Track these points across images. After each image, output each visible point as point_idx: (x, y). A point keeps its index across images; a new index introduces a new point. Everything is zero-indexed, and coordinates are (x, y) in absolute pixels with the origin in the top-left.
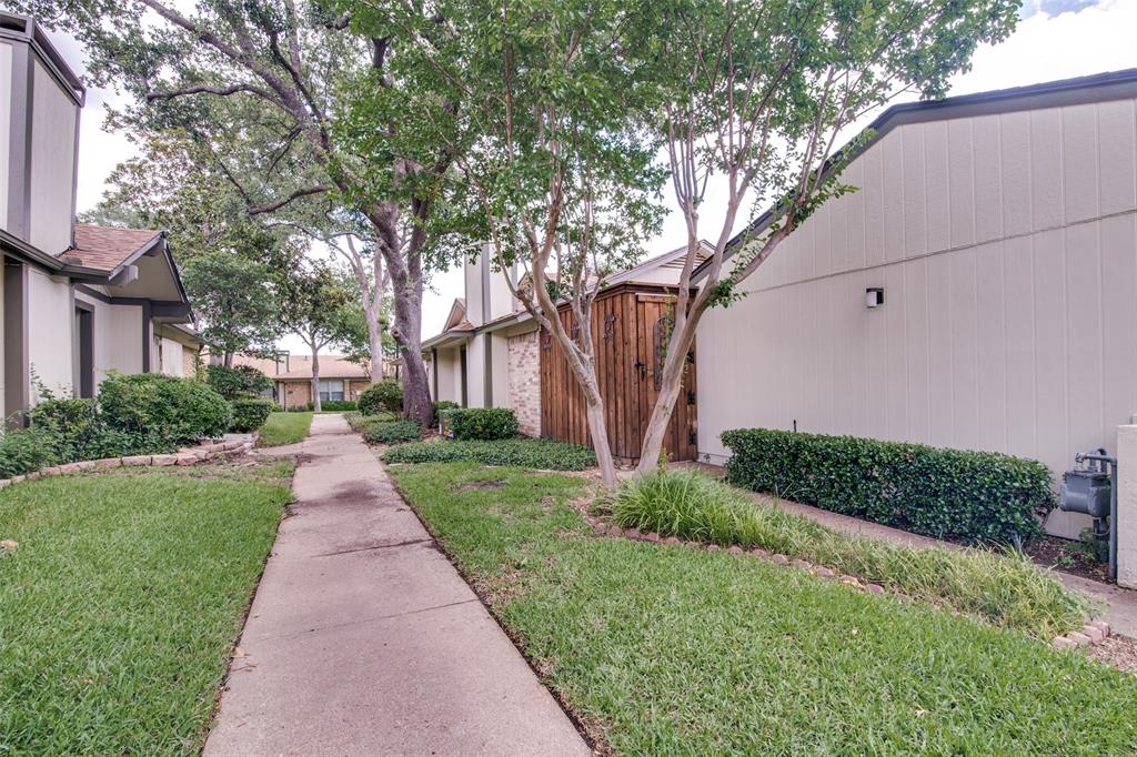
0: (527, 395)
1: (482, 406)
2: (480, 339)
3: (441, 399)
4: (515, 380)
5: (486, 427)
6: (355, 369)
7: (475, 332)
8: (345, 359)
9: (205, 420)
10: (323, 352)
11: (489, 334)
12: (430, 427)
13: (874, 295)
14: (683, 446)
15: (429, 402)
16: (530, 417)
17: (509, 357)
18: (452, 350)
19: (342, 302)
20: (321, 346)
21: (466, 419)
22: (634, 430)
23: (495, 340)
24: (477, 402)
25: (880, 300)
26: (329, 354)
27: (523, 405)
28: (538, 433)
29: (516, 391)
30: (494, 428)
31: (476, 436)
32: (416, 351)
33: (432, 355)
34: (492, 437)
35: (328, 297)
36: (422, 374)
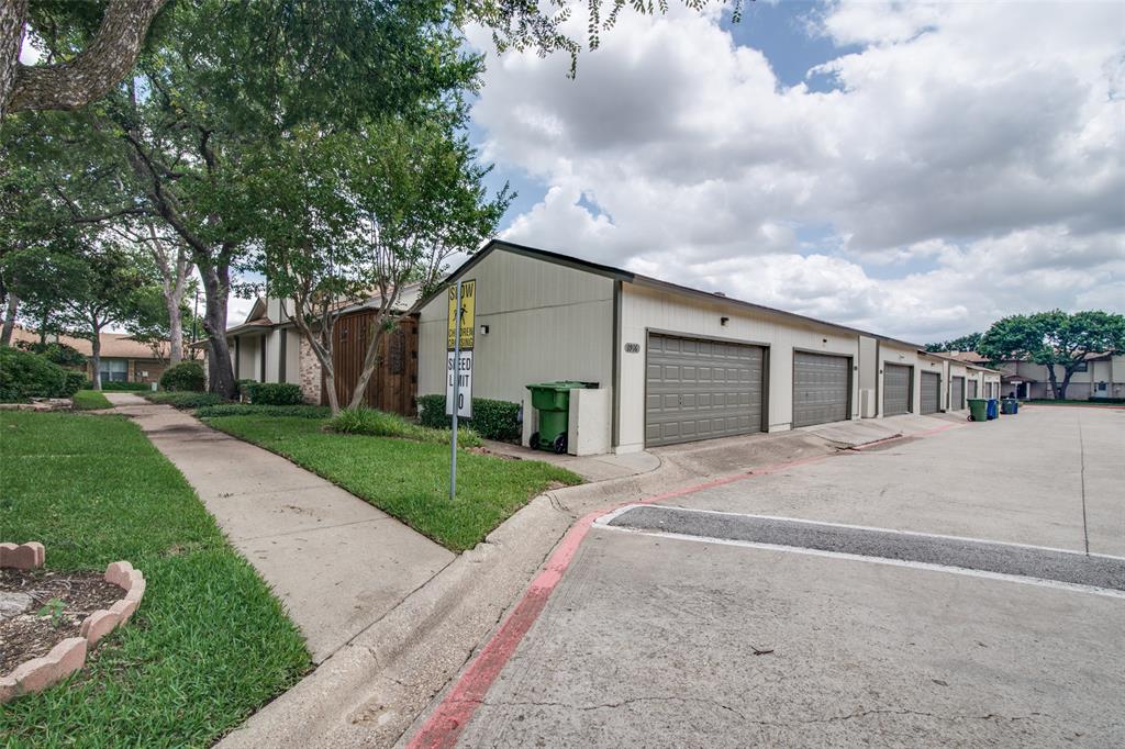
0: (312, 376)
1: (277, 381)
2: (277, 333)
3: (241, 378)
4: (304, 365)
5: (276, 396)
6: (144, 350)
7: (274, 327)
8: (131, 338)
9: (50, 383)
10: (107, 329)
11: (285, 330)
12: (232, 398)
13: (484, 329)
14: (407, 407)
15: (232, 379)
16: (313, 391)
17: (301, 348)
18: (254, 338)
19: (138, 284)
20: (103, 324)
21: (262, 390)
22: (374, 396)
23: (288, 335)
24: (273, 378)
25: (487, 331)
26: (111, 332)
27: (309, 383)
28: (319, 402)
29: (305, 373)
30: (285, 397)
31: (269, 402)
32: (223, 339)
33: (235, 343)
34: (281, 403)
35: (122, 279)
36: (226, 358)
